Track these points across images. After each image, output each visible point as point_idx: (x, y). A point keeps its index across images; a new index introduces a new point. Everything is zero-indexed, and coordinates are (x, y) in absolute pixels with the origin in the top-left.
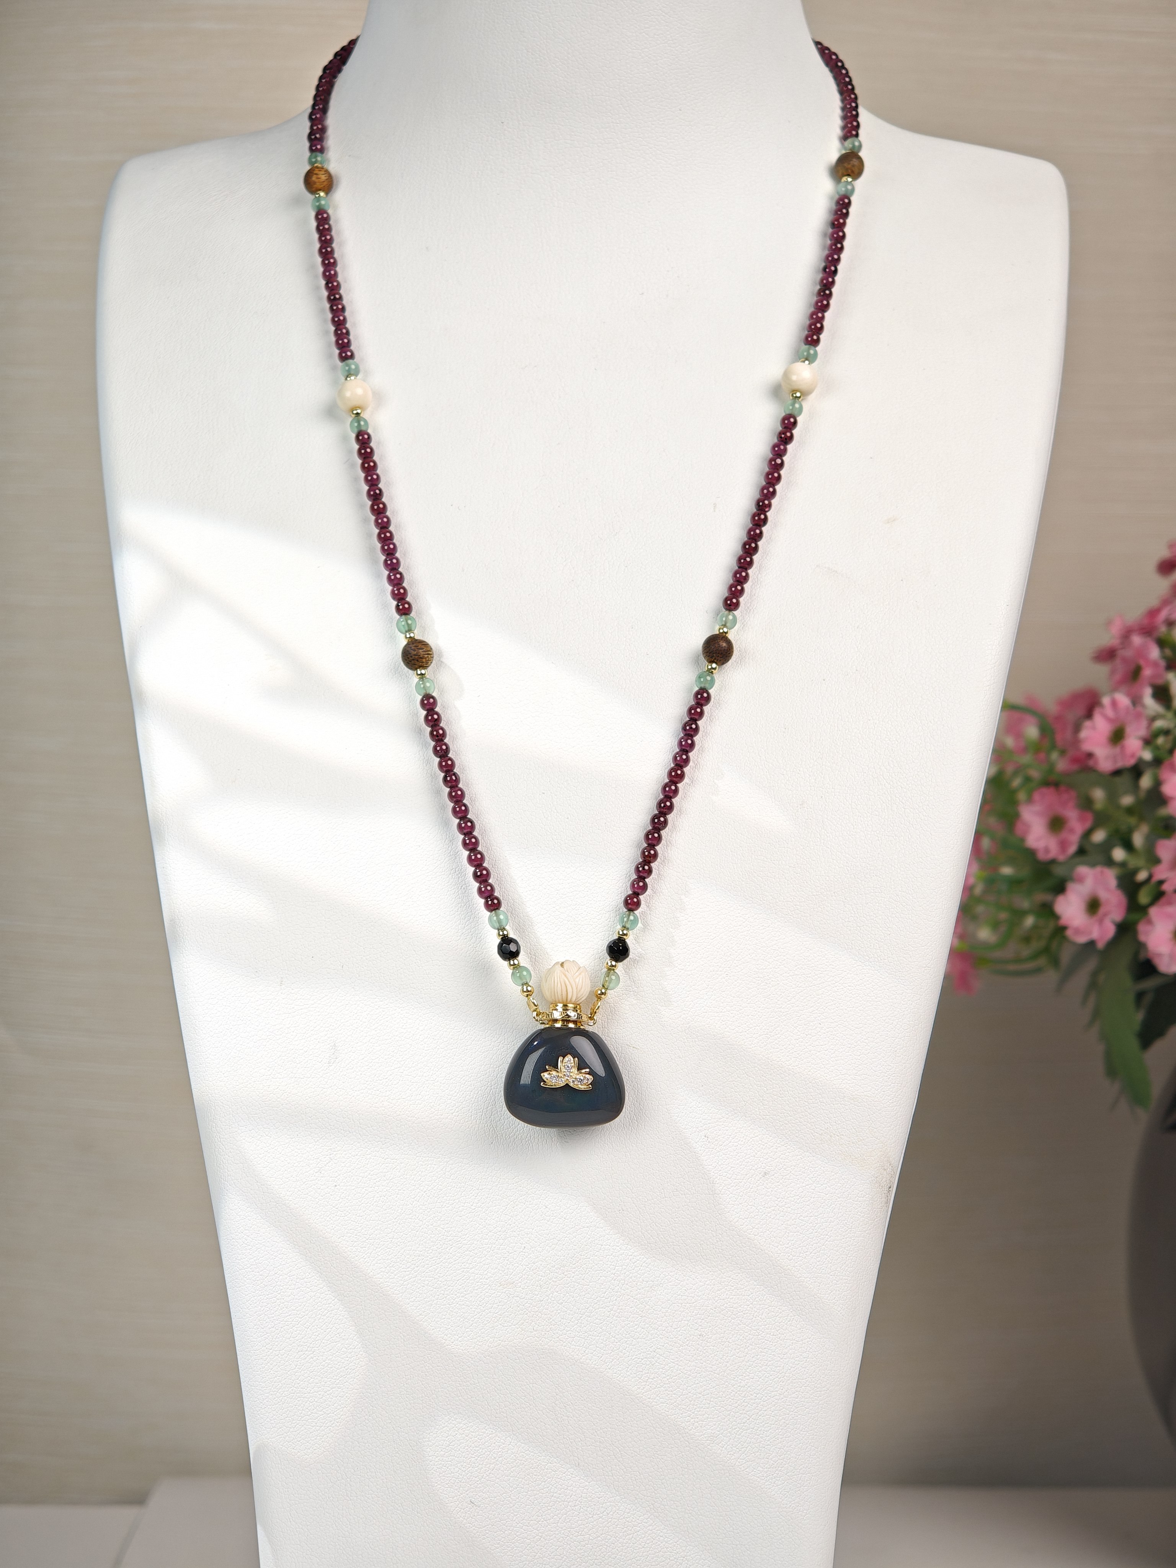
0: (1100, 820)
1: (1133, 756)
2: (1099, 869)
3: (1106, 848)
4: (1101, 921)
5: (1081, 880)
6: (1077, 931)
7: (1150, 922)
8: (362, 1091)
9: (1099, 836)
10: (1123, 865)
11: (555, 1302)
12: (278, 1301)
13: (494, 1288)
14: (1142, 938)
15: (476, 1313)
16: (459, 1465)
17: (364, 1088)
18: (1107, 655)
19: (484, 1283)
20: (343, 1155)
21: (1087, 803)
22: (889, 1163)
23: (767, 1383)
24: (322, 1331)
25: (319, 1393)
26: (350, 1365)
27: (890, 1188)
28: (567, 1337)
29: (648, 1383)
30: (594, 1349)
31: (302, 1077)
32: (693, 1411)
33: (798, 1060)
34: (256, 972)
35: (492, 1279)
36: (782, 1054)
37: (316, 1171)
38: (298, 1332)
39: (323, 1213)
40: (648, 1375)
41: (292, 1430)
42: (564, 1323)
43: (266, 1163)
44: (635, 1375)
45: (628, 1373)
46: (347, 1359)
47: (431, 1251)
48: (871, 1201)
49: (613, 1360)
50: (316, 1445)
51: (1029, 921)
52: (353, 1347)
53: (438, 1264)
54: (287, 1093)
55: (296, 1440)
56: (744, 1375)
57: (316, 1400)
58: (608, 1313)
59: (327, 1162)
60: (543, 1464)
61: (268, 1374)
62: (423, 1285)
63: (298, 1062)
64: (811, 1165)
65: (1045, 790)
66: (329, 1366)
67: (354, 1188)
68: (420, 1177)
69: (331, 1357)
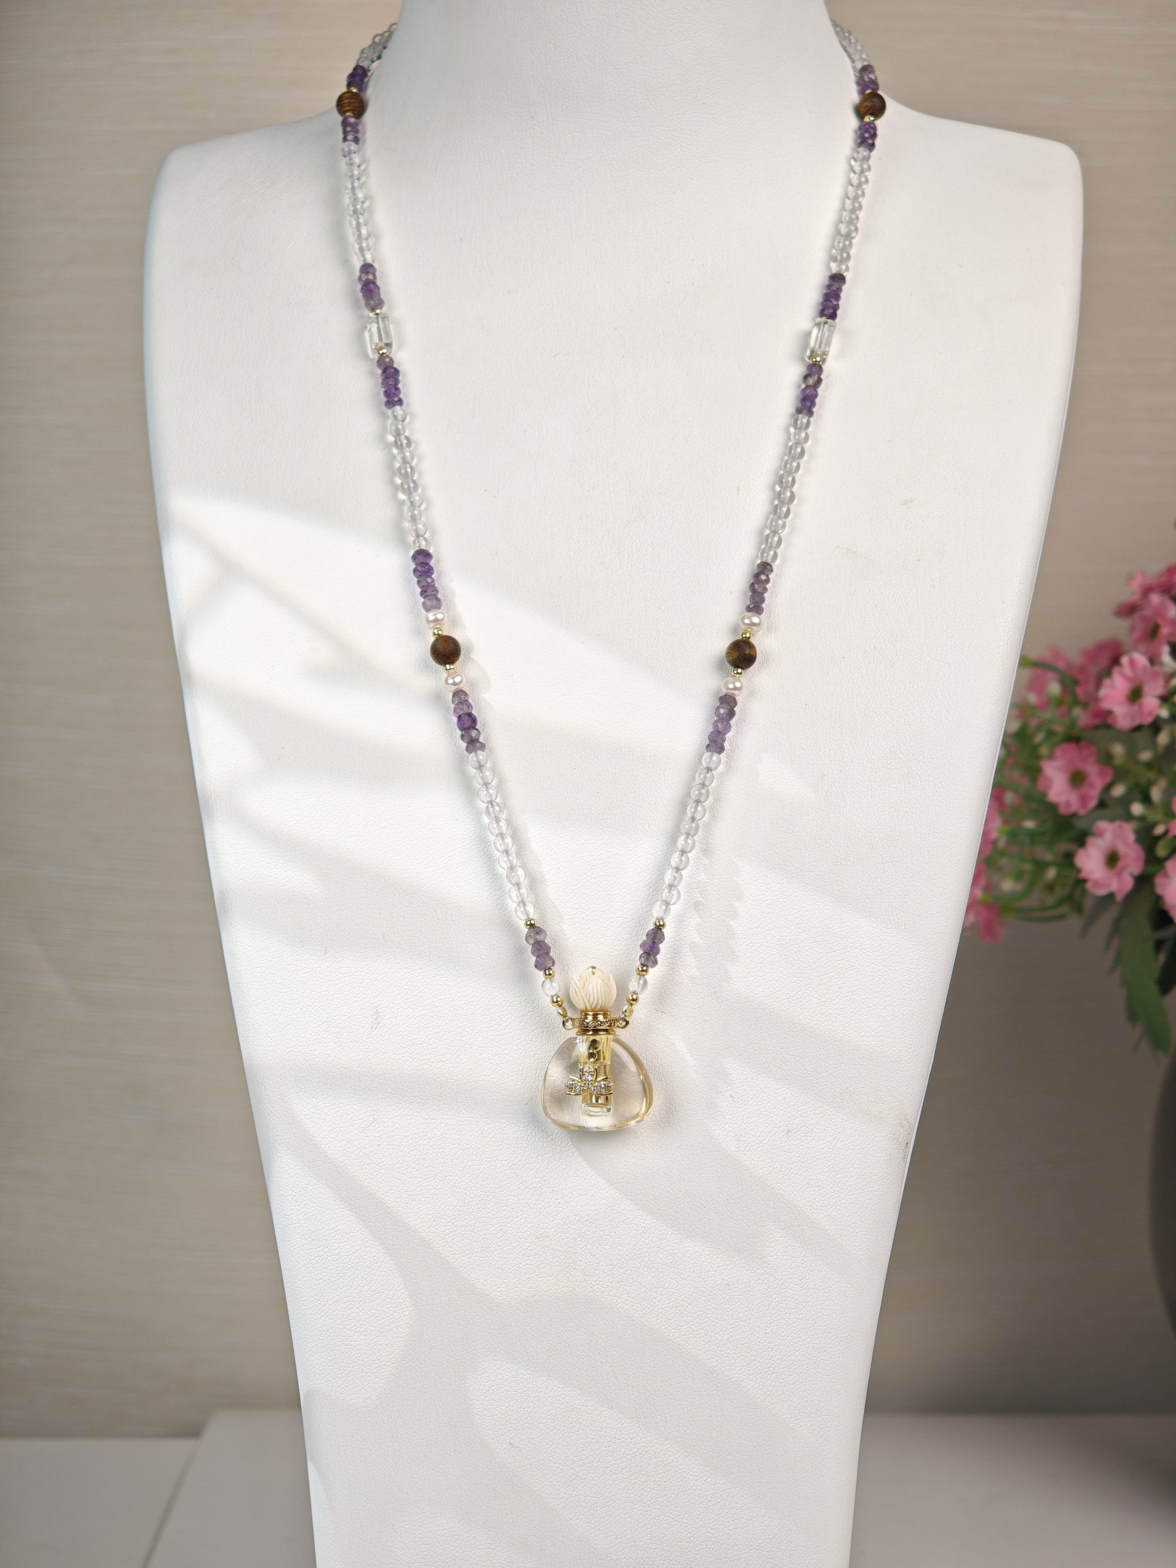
0: (1120, 774)
1: (1150, 713)
2: (1117, 824)
3: (1125, 802)
4: (1119, 875)
5: (1100, 834)
6: (1097, 884)
7: (1166, 875)
8: (403, 1055)
9: (1119, 791)
10: (1142, 819)
11: (588, 1254)
12: (325, 1254)
13: (530, 1241)
14: (1159, 890)
15: (513, 1265)
16: (498, 1408)
17: (405, 1052)
18: (1128, 610)
19: (521, 1236)
20: (385, 1116)
21: (1107, 759)
22: (906, 1121)
23: (791, 1330)
24: (368, 1283)
25: (366, 1341)
26: (394, 1314)
27: (907, 1144)
28: (600, 1287)
29: (677, 1331)
30: (626, 1299)
31: (346, 1041)
32: (720, 1357)
33: (819, 1023)
34: (302, 942)
35: (529, 1232)
36: (804, 1018)
37: (360, 1131)
38: (345, 1283)
39: (367, 1171)
40: (678, 1322)
41: (339, 1376)
42: (597, 1274)
43: (312, 1123)
44: (665, 1323)
45: (658, 1321)
46: (392, 1309)
47: (470, 1206)
48: (889, 1157)
49: (644, 1309)
50: (363, 1390)
51: (1051, 873)
52: (397, 1298)
53: (477, 1218)
54: (332, 1057)
55: (343, 1386)
56: (769, 1322)
57: (362, 1348)
58: (640, 1265)
59: (371, 1122)
60: (578, 1407)
61: (317, 1323)
62: (463, 1238)
63: (342, 1028)
64: (832, 1123)
65: (1066, 746)
66: (375, 1316)
67: (396, 1147)
68: (459, 1136)
69: (376, 1307)
